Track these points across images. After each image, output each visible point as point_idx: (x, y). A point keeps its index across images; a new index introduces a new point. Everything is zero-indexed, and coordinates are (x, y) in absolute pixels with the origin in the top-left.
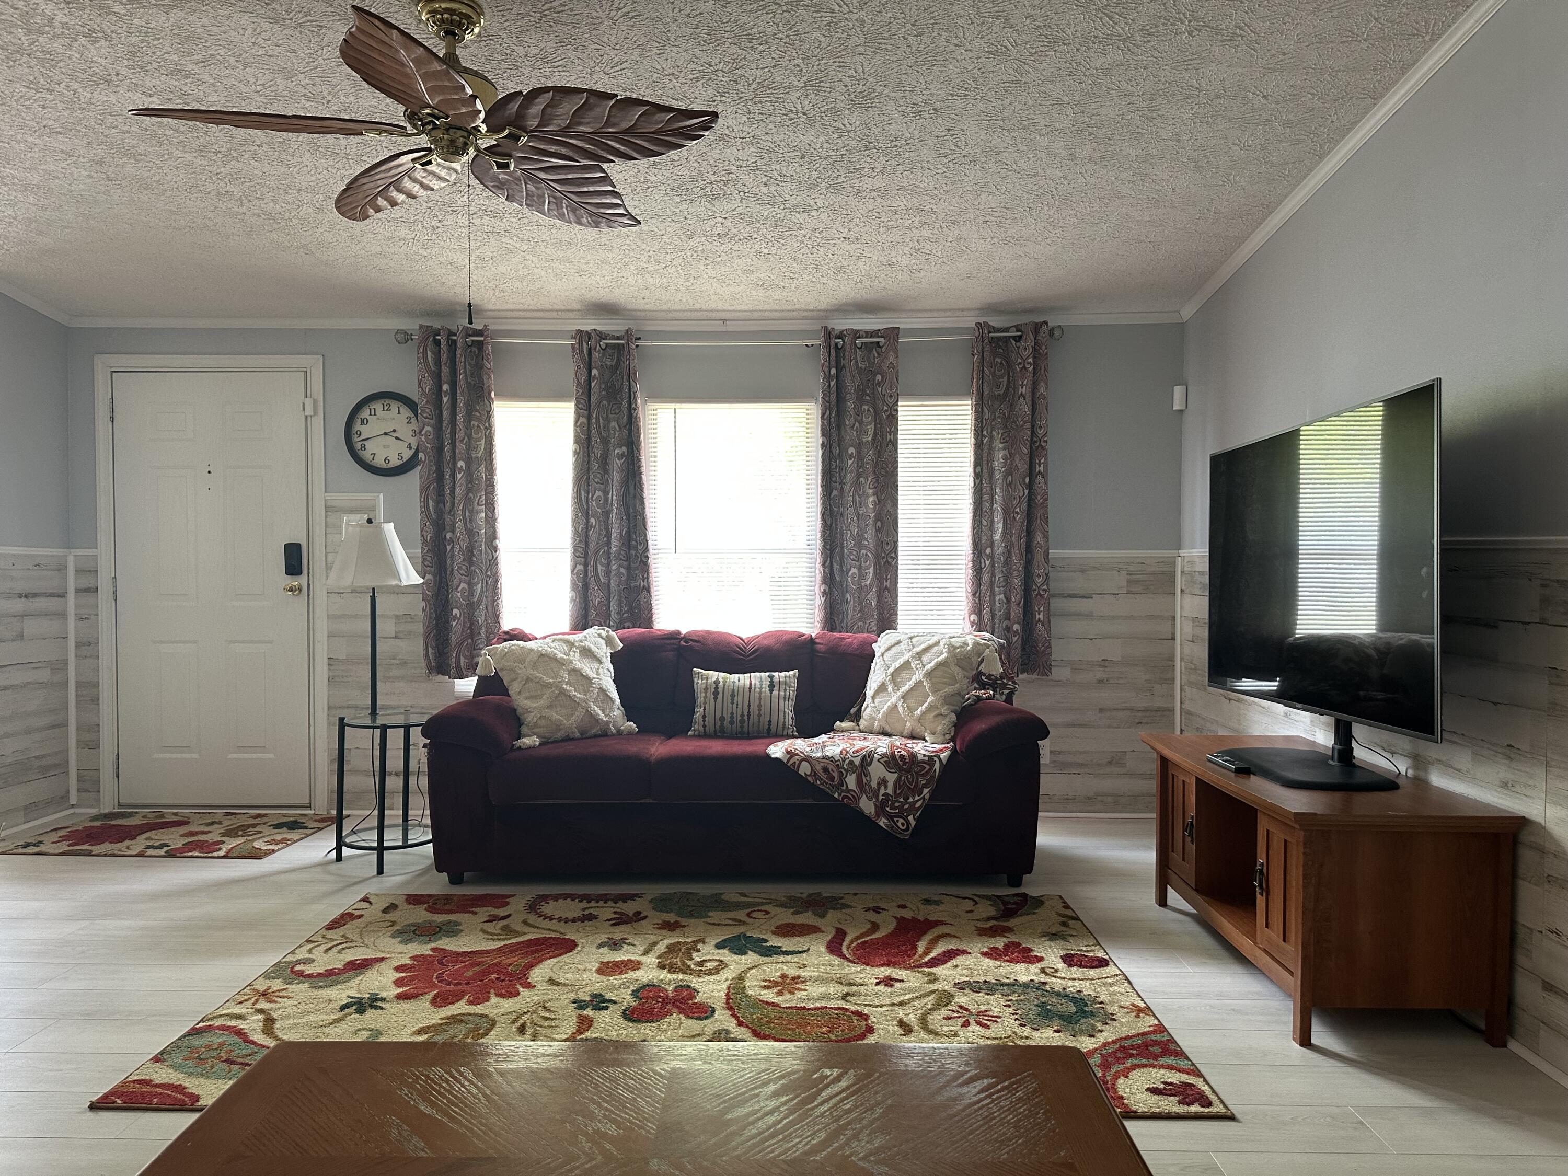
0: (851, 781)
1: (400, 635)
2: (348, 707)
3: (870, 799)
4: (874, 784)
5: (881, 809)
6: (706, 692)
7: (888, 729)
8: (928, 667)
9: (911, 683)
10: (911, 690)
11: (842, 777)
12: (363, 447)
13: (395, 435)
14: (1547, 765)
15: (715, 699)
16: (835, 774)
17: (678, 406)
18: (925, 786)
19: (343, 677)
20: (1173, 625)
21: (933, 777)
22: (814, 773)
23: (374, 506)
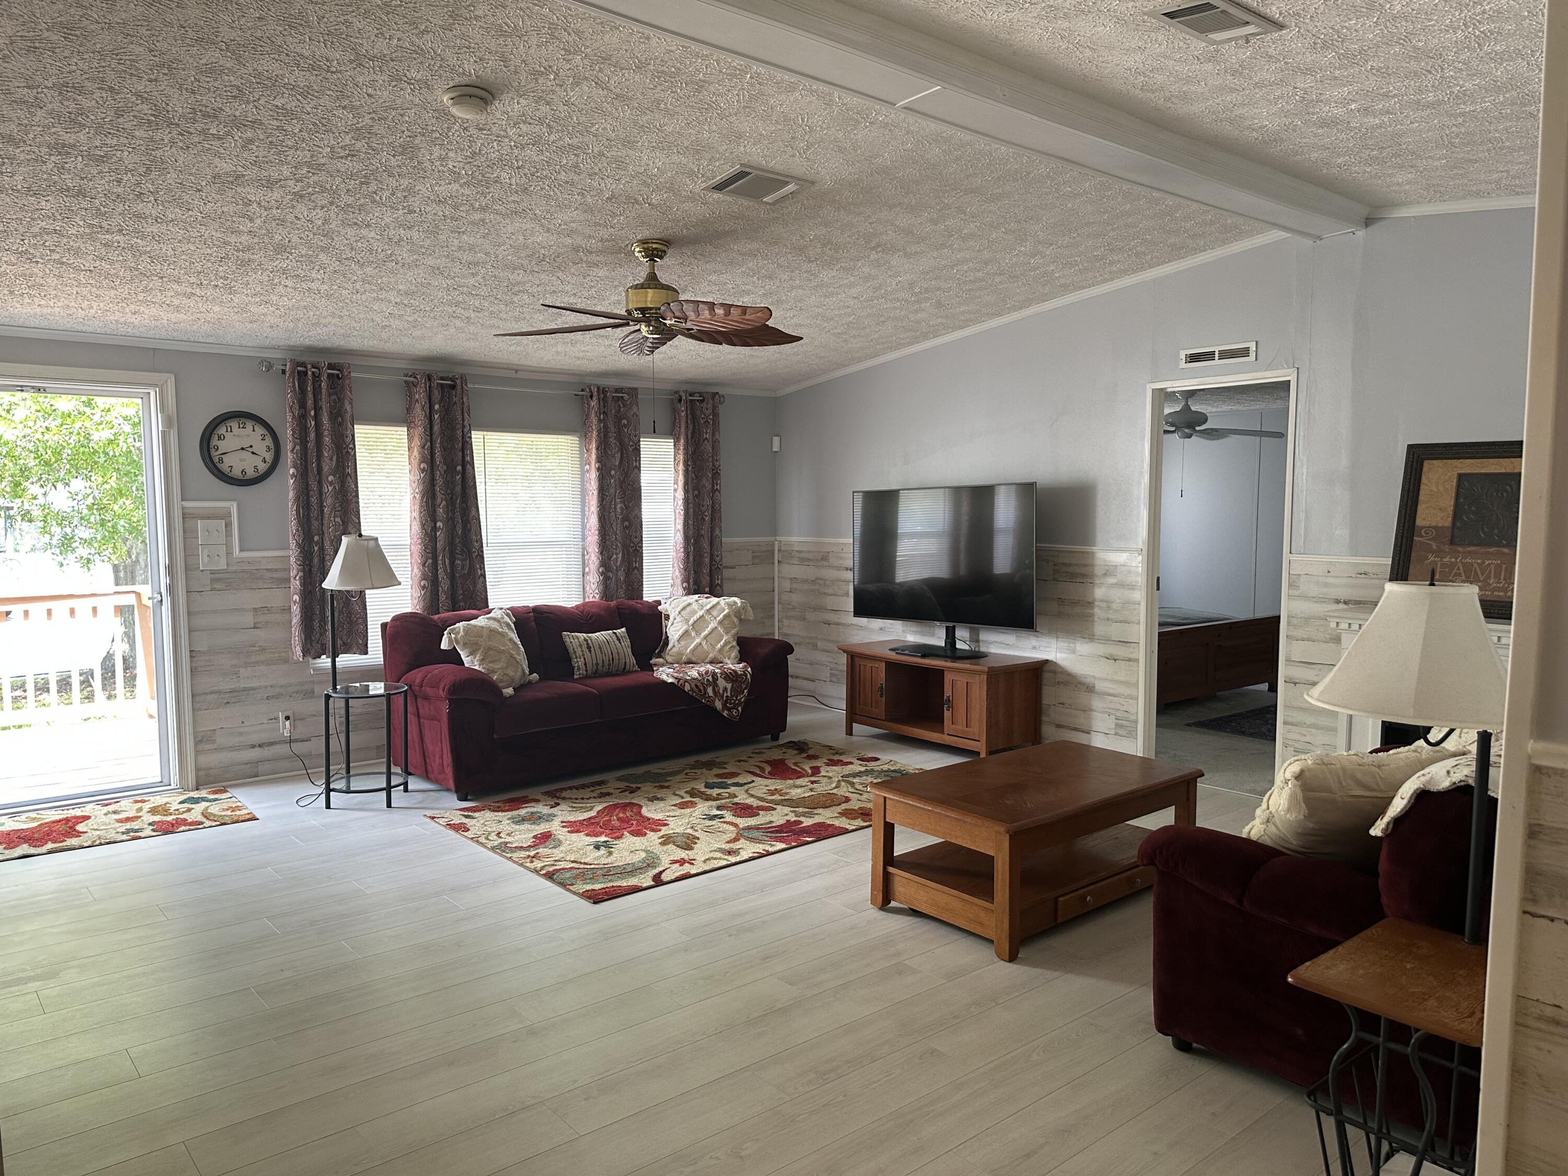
0: (710, 691)
1: (258, 625)
2: (212, 693)
3: (719, 700)
4: (721, 691)
5: (725, 706)
6: (581, 648)
7: (694, 659)
8: (718, 618)
9: (709, 629)
10: (710, 633)
11: (705, 690)
12: (221, 461)
13: (250, 450)
14: (1057, 637)
15: (590, 651)
16: (702, 688)
17: (485, 433)
18: (745, 689)
19: (205, 666)
20: (774, 582)
21: (748, 683)
22: (692, 689)
23: (230, 513)
